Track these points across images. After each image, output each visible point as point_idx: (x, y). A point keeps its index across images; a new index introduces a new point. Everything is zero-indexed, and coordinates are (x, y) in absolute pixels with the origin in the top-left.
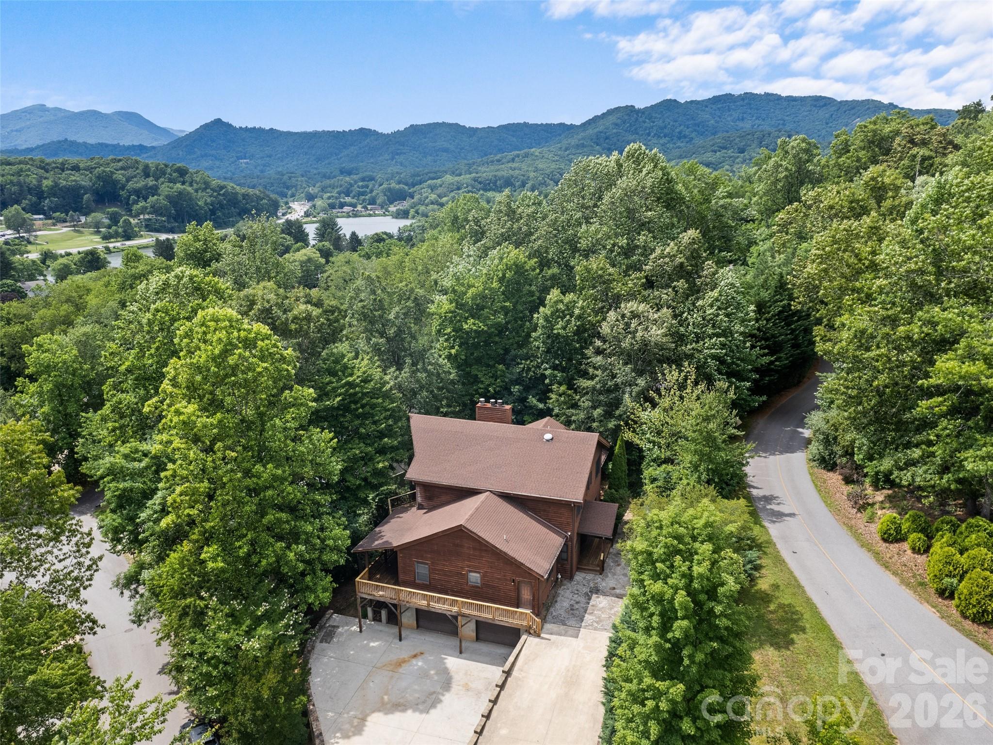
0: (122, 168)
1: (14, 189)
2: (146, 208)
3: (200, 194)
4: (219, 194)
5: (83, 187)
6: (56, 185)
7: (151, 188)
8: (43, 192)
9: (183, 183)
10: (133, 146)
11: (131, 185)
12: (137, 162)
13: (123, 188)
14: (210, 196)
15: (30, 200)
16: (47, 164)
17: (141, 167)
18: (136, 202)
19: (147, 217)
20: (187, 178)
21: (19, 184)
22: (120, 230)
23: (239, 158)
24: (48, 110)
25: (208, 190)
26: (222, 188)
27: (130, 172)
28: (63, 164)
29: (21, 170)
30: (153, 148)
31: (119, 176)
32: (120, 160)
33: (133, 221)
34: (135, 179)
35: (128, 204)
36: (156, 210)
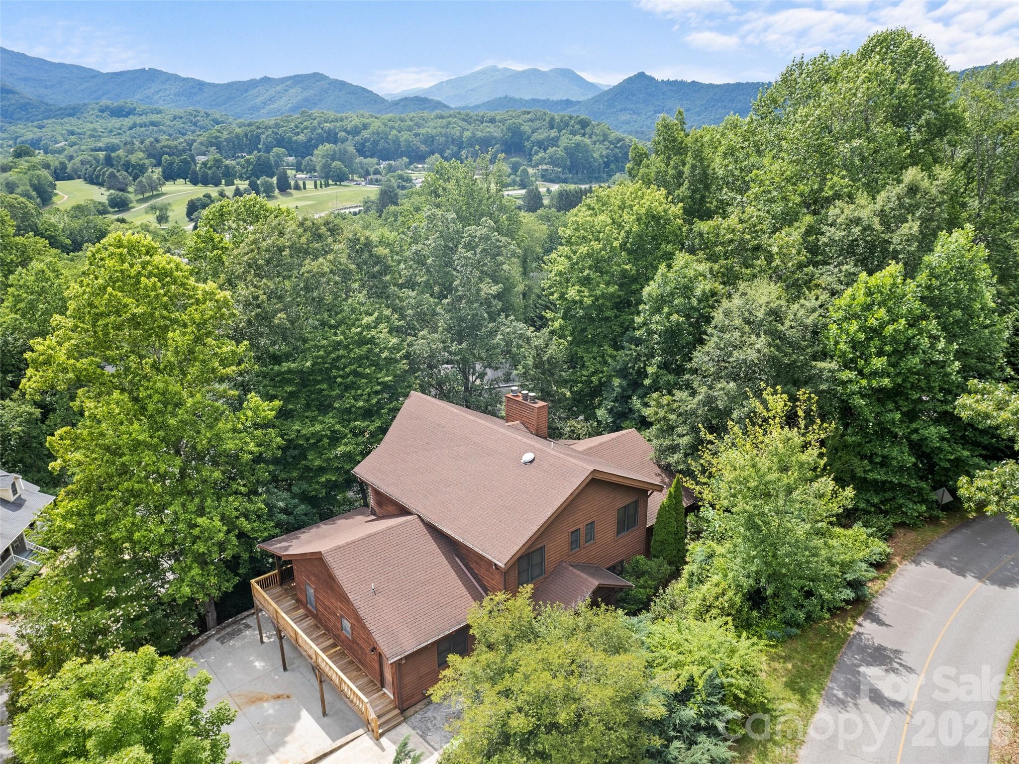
0: (531, 120)
1: (442, 139)
2: (545, 158)
3: (597, 146)
4: (616, 147)
5: (495, 138)
6: (474, 135)
7: (553, 139)
8: (462, 142)
9: (584, 135)
10: (561, 101)
11: (535, 137)
12: (545, 114)
13: (528, 139)
14: (607, 149)
15: (452, 150)
16: (471, 117)
17: (548, 119)
18: (537, 153)
19: (545, 167)
20: (588, 130)
21: (446, 136)
22: (518, 179)
24: (498, 70)
25: (606, 143)
26: (620, 140)
27: (537, 124)
28: (483, 117)
29: (449, 123)
30: (579, 102)
31: (526, 128)
32: (529, 113)
33: (531, 171)
34: (540, 131)
35: (530, 154)
36: (553, 161)
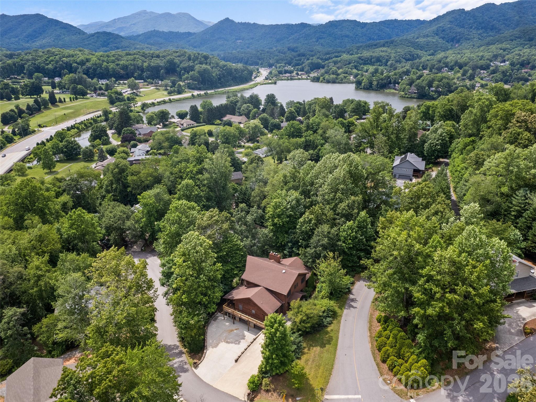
0: (179, 56)
1: (132, 67)
2: (188, 77)
3: (214, 70)
4: (223, 69)
5: (160, 66)
6: (149, 65)
7: (191, 66)
8: (143, 69)
9: (206, 64)
10: (185, 32)
11: (182, 65)
12: (185, 52)
13: (178, 67)
14: (219, 71)
15: (138, 73)
16: (146, 54)
17: (187, 55)
18: (184, 74)
19: (188, 82)
20: (208, 61)
21: (134, 65)
22: (176, 89)
23: (236, 40)
24: (147, 13)
25: (218, 68)
26: (225, 66)
27: (182, 58)
28: (153, 54)
29: (135, 58)
30: (195, 33)
31: (177, 61)
32: (177, 52)
33: (181, 83)
34: (184, 62)
35: (180, 75)
36: (193, 78)
